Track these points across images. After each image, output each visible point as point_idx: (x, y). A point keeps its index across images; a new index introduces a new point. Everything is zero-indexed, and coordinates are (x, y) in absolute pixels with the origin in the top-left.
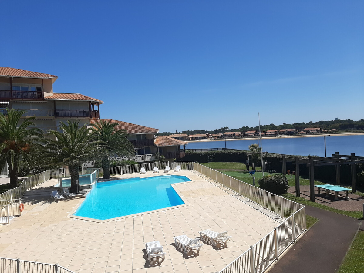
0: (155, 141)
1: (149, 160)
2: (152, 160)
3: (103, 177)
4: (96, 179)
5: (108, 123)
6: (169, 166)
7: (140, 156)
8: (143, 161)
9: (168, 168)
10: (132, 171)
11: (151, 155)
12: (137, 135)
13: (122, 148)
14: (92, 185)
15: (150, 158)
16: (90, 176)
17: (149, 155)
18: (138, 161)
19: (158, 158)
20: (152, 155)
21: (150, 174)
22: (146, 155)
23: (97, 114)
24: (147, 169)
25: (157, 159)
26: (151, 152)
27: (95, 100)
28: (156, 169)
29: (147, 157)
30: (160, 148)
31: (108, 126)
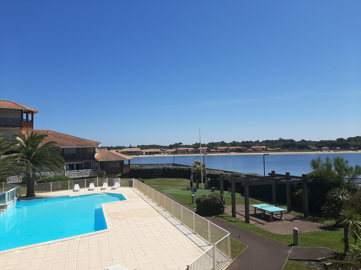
0: (96, 155)
1: (88, 176)
2: (91, 176)
3: (25, 195)
4: (16, 198)
5: (36, 134)
6: (107, 183)
7: (77, 171)
8: (81, 176)
9: (105, 185)
10: (65, 188)
11: (91, 170)
12: (76, 148)
13: (50, 162)
14: (7, 205)
15: (89, 174)
16: (5, 195)
17: (88, 171)
18: (72, 177)
19: (98, 174)
20: (92, 170)
21: (84, 191)
22: (85, 170)
23: (30, 124)
24: (82, 186)
26: (91, 167)
27: (28, 108)
28: (92, 185)
29: (86, 173)
30: (101, 162)
31: (36, 138)
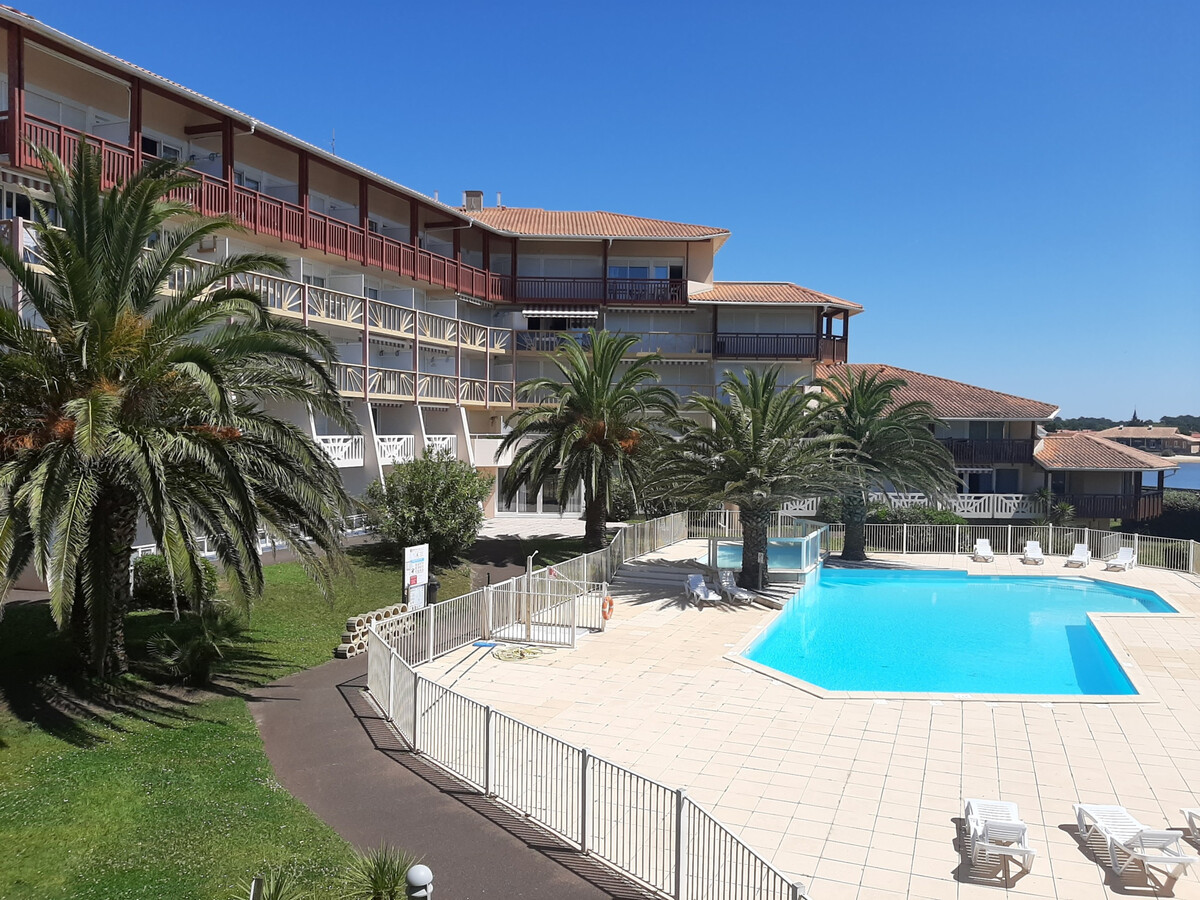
0: (1039, 449)
1: (1009, 515)
2: (1021, 516)
3: (840, 554)
4: (820, 559)
5: (873, 379)
6: (1086, 545)
7: (975, 498)
8: (988, 515)
9: (1081, 552)
10: (943, 544)
11: (1021, 496)
12: (971, 422)
13: (913, 463)
14: (804, 574)
15: (1013, 508)
16: (798, 547)
17: (1011, 498)
18: (966, 515)
19: (1045, 511)
20: (1023, 498)
21: (1007, 564)
22: (1001, 496)
23: (840, 347)
24: (999, 547)
25: (1041, 515)
26: (1020, 488)
27: (837, 301)
28: (1033, 548)
29: (1004, 505)
30: (1058, 475)
31: (872, 390)
